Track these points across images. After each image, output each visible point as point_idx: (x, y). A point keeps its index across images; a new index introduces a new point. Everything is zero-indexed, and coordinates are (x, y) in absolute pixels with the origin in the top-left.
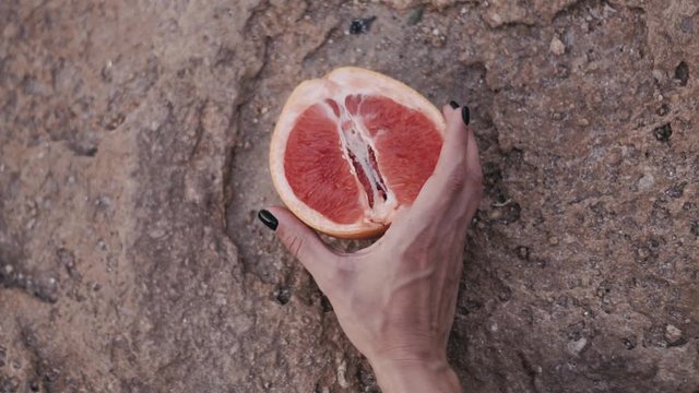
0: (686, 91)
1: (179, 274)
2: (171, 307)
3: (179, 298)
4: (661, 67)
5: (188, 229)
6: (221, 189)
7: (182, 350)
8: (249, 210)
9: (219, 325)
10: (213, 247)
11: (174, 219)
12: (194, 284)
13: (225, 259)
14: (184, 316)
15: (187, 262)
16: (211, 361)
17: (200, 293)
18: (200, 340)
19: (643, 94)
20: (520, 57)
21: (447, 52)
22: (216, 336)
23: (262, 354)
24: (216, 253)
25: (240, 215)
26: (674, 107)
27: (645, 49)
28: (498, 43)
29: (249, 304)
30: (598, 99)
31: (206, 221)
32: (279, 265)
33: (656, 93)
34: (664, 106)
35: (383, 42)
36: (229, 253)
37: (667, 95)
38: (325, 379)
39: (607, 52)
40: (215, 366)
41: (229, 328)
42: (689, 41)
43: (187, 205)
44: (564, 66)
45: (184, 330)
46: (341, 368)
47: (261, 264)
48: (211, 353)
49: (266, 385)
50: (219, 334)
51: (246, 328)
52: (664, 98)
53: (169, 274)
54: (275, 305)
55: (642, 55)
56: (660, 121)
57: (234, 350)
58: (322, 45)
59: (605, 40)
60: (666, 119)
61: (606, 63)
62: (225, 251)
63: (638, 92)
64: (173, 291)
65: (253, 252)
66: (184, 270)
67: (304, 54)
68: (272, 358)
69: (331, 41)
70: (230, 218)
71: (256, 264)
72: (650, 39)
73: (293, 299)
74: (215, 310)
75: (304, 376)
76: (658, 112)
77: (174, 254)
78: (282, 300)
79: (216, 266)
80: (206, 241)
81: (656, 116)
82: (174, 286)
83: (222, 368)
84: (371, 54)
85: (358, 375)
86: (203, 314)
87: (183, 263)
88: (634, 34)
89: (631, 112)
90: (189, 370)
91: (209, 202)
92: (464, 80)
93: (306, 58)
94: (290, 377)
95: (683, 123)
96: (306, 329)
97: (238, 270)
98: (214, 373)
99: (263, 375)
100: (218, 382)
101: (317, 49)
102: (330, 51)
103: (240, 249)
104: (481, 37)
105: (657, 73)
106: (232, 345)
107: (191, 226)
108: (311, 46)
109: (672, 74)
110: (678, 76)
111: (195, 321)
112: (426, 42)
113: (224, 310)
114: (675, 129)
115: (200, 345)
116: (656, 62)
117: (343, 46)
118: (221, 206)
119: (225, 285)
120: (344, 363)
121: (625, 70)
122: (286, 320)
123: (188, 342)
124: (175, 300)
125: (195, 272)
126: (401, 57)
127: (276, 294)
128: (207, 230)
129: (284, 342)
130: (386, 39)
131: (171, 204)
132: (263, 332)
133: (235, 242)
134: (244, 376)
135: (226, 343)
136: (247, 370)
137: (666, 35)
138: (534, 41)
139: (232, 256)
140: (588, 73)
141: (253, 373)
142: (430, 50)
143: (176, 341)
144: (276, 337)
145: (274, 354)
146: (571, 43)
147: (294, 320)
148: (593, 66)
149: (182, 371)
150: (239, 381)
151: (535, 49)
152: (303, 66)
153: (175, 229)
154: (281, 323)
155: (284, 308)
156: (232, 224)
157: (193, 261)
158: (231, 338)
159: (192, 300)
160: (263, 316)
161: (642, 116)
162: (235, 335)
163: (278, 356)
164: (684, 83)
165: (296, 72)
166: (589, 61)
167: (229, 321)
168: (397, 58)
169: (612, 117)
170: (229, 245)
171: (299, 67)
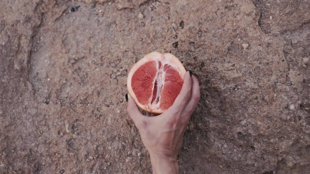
0: (183, 31)
1: (12, 94)
2: (9, 106)
3: (12, 103)
4: (175, 22)
5: (15, 79)
6: (26, 65)
7: (13, 121)
8: (36, 72)
9: (26, 112)
10: (23, 85)
11: (10, 76)
12: (16, 98)
13: (28, 89)
14: (14, 109)
15: (14, 90)
16: (23, 124)
17: (19, 101)
18: (19, 117)
19: (169, 32)
20: (129, 20)
21: (104, 18)
22: (24, 116)
23: (40, 122)
24: (25, 87)
25: (33, 74)
26: (179, 36)
27: (170, 17)
28: (121, 15)
29: (36, 104)
30: (154, 34)
31: (21, 76)
32: (46, 91)
33: (174, 32)
34: (176, 36)
35: (82, 14)
36: (29, 87)
37: (177, 32)
38: (62, 129)
39: (158, 18)
40: (24, 126)
41: (29, 113)
42: (184, 14)
43: (15, 71)
44: (143, 23)
45: (14, 114)
46: (67, 126)
47: (40, 91)
48: (22, 122)
49: (41, 132)
50: (25, 115)
51: (35, 113)
52: (176, 33)
53: (9, 95)
54: (45, 105)
55: (169, 18)
56: (174, 41)
57: (30, 120)
58: (61, 16)
59: (157, 14)
60: (177, 40)
61: (157, 21)
62: (27, 86)
63: (168, 31)
64: (10, 100)
65: (37, 87)
66: (14, 93)
67: (55, 19)
68: (43, 123)
69: (64, 14)
70: (30, 75)
71: (38, 91)
72: (171, 13)
73: (51, 102)
74: (24, 107)
75: (54, 129)
76: (174, 38)
77: (10, 88)
78: (47, 103)
79: (25, 91)
80: (21, 83)
81: (174, 39)
82: (10, 99)
83: (26, 127)
84: (78, 19)
85: (73, 128)
86: (20, 108)
87: (13, 91)
88: (167, 11)
89: (165, 38)
90: (15, 127)
91: (22, 69)
92: (109, 28)
93: (56, 20)
94: (49, 129)
95: (182, 41)
96: (55, 113)
97: (32, 93)
98: (24, 128)
99: (40, 129)
100: (25, 131)
101: (60, 17)
102: (64, 18)
103: (33, 86)
104: (115, 13)
105: (174, 25)
106: (30, 118)
107: (16, 78)
108: (57, 16)
109: (179, 25)
110: (180, 25)
111: (17, 111)
112: (97, 15)
113: (27, 107)
114: (179, 43)
115: (19, 119)
116: (173, 21)
117: (68, 16)
118: (26, 71)
119: (27, 98)
120: (68, 124)
121: (164, 23)
122: (48, 109)
123: (15, 118)
124: (10, 103)
125: (17, 93)
126: (88, 20)
127: (45, 101)
128: (21, 79)
129: (48, 117)
130: (83, 13)
131: (9, 70)
132: (41, 114)
133: (31, 83)
134: (34, 129)
135: (28, 118)
136: (35, 127)
137: (177, 12)
138: (133, 14)
139: (30, 87)
140: (151, 25)
141: (37, 128)
142: (98, 17)
143: (11, 118)
144: (45, 115)
145: (44, 121)
146: (146, 15)
147: (51, 110)
148: (153, 22)
149: (13, 128)
150: (32, 131)
151: (133, 17)
152: (55, 23)
153: (10, 79)
154: (47, 110)
155: (48, 105)
156: (30, 77)
157: (17, 90)
158: (30, 116)
159: (16, 103)
160: (40, 109)
161: (169, 39)
162: (31, 115)
163: (45, 122)
164: (183, 28)
165: (52, 25)
166: (152, 21)
167: (29, 111)
168: (87, 20)
169: (159, 40)
170: (29, 84)
171: (53, 23)
